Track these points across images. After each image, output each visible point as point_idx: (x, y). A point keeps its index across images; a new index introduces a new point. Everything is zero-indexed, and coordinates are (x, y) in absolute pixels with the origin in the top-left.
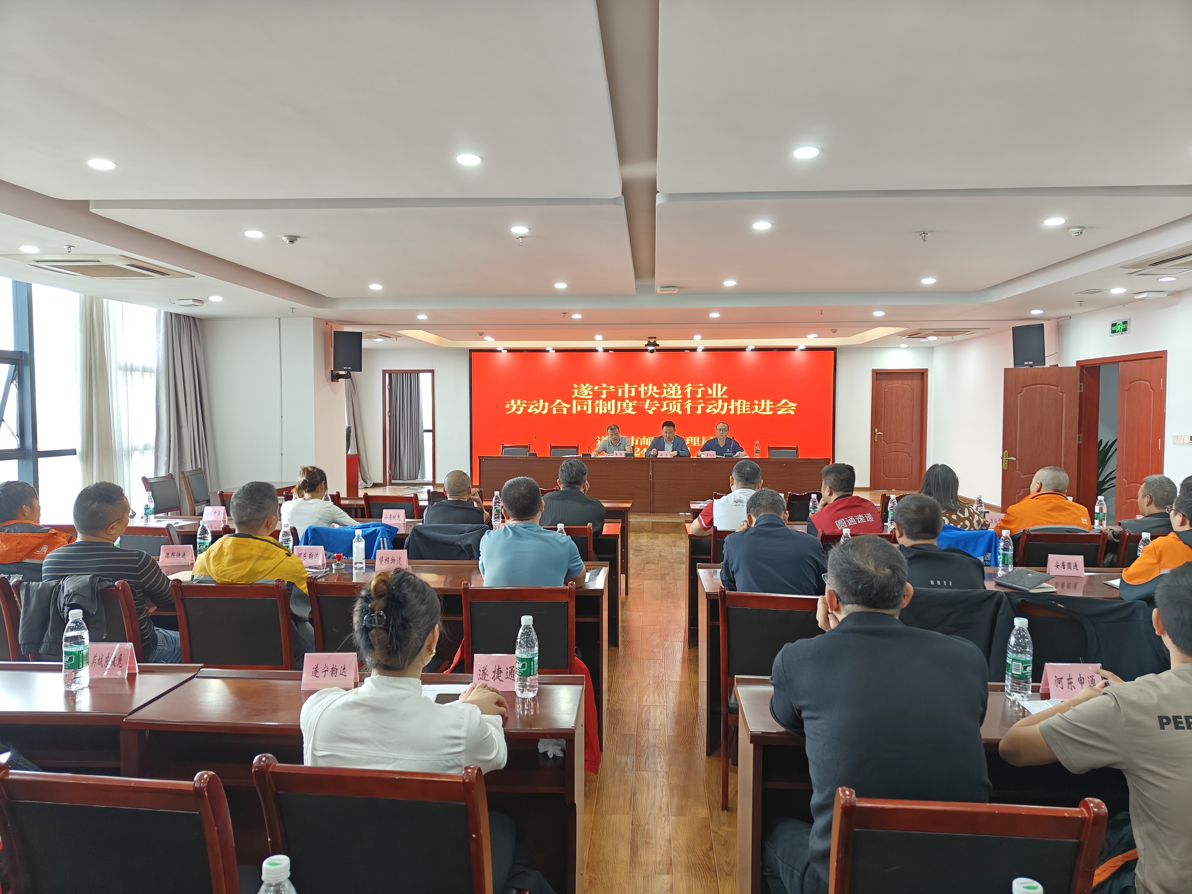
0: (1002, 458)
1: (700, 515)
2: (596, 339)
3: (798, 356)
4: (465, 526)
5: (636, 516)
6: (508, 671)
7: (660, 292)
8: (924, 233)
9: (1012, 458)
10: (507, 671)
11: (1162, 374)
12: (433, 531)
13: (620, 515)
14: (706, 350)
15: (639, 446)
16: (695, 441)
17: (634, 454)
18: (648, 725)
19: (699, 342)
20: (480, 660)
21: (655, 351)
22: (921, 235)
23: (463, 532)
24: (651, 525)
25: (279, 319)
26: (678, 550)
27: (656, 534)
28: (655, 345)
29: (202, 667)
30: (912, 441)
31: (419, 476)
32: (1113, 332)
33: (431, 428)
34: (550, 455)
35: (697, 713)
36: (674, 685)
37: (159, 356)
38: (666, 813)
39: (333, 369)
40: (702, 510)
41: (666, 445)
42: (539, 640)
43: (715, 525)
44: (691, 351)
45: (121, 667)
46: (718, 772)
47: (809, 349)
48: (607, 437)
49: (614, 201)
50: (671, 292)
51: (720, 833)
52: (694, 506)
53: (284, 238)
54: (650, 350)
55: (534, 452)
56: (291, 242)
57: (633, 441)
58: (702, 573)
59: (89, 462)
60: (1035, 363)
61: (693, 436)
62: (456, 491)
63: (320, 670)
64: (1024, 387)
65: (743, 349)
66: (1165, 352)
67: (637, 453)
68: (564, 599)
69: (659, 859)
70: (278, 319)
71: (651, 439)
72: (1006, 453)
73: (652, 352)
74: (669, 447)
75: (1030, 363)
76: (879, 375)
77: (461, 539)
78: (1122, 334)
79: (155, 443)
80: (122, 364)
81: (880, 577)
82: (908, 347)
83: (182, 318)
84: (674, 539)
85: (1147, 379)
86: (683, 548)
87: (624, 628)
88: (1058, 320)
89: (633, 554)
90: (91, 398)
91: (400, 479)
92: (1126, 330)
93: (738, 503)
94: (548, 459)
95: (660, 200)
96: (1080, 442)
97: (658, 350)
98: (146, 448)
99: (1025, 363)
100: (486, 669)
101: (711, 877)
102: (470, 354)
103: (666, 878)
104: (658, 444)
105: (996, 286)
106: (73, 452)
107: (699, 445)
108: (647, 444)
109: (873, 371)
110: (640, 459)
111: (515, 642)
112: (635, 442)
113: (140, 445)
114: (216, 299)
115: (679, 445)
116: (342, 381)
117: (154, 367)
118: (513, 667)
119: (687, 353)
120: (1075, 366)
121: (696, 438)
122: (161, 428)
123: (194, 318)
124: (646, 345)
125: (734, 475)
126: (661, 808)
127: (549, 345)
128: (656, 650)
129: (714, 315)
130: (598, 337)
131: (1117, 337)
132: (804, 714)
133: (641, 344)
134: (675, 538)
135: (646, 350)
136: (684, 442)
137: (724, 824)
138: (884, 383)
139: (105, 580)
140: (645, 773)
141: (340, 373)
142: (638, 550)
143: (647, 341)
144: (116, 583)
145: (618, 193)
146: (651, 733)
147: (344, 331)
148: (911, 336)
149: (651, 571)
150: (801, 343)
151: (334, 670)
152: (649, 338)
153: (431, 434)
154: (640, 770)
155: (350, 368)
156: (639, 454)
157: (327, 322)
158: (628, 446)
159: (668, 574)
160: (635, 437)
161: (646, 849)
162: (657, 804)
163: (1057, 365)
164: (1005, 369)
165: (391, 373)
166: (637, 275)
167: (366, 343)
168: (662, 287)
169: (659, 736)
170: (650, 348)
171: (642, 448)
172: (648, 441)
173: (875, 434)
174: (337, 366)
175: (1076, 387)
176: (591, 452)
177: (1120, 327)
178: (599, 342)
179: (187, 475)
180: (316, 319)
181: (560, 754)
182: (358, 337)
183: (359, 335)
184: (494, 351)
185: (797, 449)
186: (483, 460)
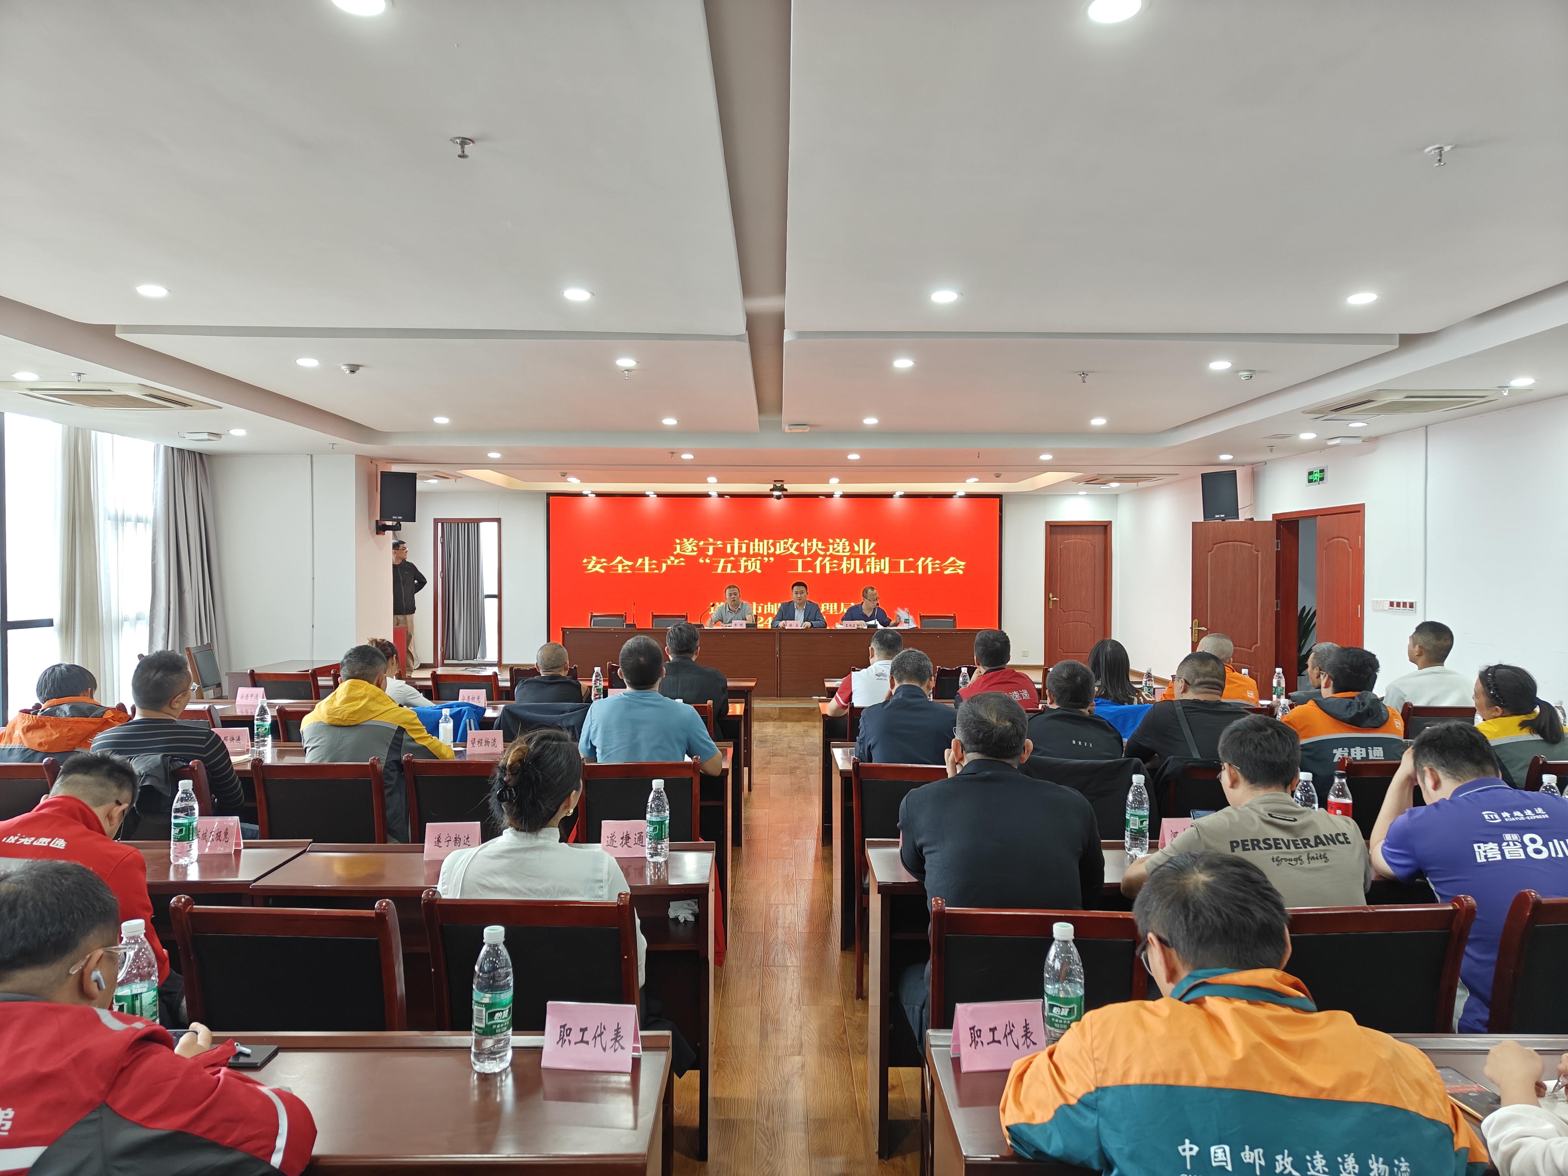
0: (1192, 628)
1: (837, 694)
2: (709, 481)
3: (956, 504)
4: (566, 705)
5: (759, 701)
6: (637, 837)
7: (789, 431)
8: (1083, 374)
9: (1203, 628)
10: (635, 837)
11: (1360, 531)
12: (528, 711)
13: (743, 694)
14: (844, 496)
15: (762, 614)
16: (831, 609)
17: (757, 624)
18: (777, 923)
19: (836, 486)
20: (608, 827)
21: (782, 496)
22: (1081, 375)
23: (563, 712)
24: (778, 711)
25: (311, 455)
26: (811, 740)
27: (785, 723)
28: (782, 489)
29: (311, 843)
30: (1094, 608)
31: (479, 655)
32: (1310, 481)
33: (496, 593)
34: (652, 627)
35: (831, 911)
36: (806, 883)
37: (156, 502)
38: (797, 1004)
39: (379, 519)
40: (837, 688)
41: (797, 612)
42: (670, 803)
43: (853, 701)
44: (826, 497)
45: (227, 842)
46: (853, 965)
47: (969, 496)
48: (722, 603)
49: (738, 338)
50: (801, 431)
51: (854, 1019)
52: (828, 685)
53: (344, 368)
54: (776, 496)
55: (632, 623)
56: (353, 372)
57: (755, 608)
58: (838, 753)
59: (69, 634)
60: (1228, 516)
61: (830, 602)
62: (550, 666)
63: (443, 840)
64: (1215, 544)
65: (890, 496)
66: (1363, 505)
67: (760, 623)
68: (688, 775)
69: (789, 1042)
70: (309, 456)
71: (777, 605)
72: (1196, 622)
73: (778, 497)
74: (799, 615)
75: (1222, 516)
76: (1053, 528)
77: (561, 720)
78: (1319, 484)
79: (150, 612)
80: (112, 513)
81: (1000, 728)
82: (1086, 495)
83: (186, 454)
84: (806, 728)
85: (1346, 536)
86: (817, 735)
87: (747, 826)
88: (1253, 466)
89: (756, 746)
90: (74, 555)
91: (453, 659)
92: (1323, 480)
93: (881, 677)
94: (649, 631)
95: (788, 337)
96: (1279, 609)
97: (786, 496)
98: (138, 618)
99: (1216, 516)
100: (614, 836)
101: (844, 1056)
102: (548, 499)
103: (797, 1059)
104: (786, 613)
105: (1177, 428)
106: (49, 623)
107: (836, 613)
108: (772, 612)
109: (1047, 523)
110: (765, 631)
111: (646, 806)
112: (757, 609)
113: (132, 616)
114: (238, 432)
115: (812, 613)
116: (389, 533)
117: (150, 518)
118: (642, 833)
119: (822, 500)
120: (1271, 520)
121: (833, 605)
122: (157, 593)
123: (200, 454)
124: (771, 490)
125: (874, 646)
126: (791, 999)
127: (650, 489)
128: (785, 848)
129: (854, 457)
130: (712, 480)
131: (1314, 487)
132: (925, 850)
133: (765, 488)
134: (808, 726)
135: (771, 496)
136: (819, 610)
137: (859, 1011)
138: (1059, 537)
139: (176, 760)
140: (774, 968)
141: (387, 524)
142: (763, 741)
143: (772, 485)
144: (190, 764)
145: (742, 329)
146: (780, 932)
147: (392, 471)
148: (1088, 482)
149: (778, 764)
150: (960, 489)
151: (457, 840)
152: (775, 481)
153: (496, 600)
154: (768, 966)
155: (401, 518)
156: (762, 625)
157: (372, 460)
158: (749, 614)
159: (798, 768)
160: (758, 603)
161: (776, 1036)
162: (788, 996)
163: (1252, 519)
164: (1193, 523)
165: (443, 521)
166: (761, 411)
167: (420, 485)
168: (791, 425)
169: (789, 933)
170: (776, 493)
171: (766, 617)
172: (774, 608)
173: (1049, 599)
174: (384, 515)
175: (1272, 545)
176: (704, 622)
177: (1317, 476)
178: (712, 486)
179: (193, 652)
180: (356, 456)
181: (691, 918)
182: (411, 478)
183: (412, 477)
184: (580, 495)
185: (954, 618)
186: (568, 633)
